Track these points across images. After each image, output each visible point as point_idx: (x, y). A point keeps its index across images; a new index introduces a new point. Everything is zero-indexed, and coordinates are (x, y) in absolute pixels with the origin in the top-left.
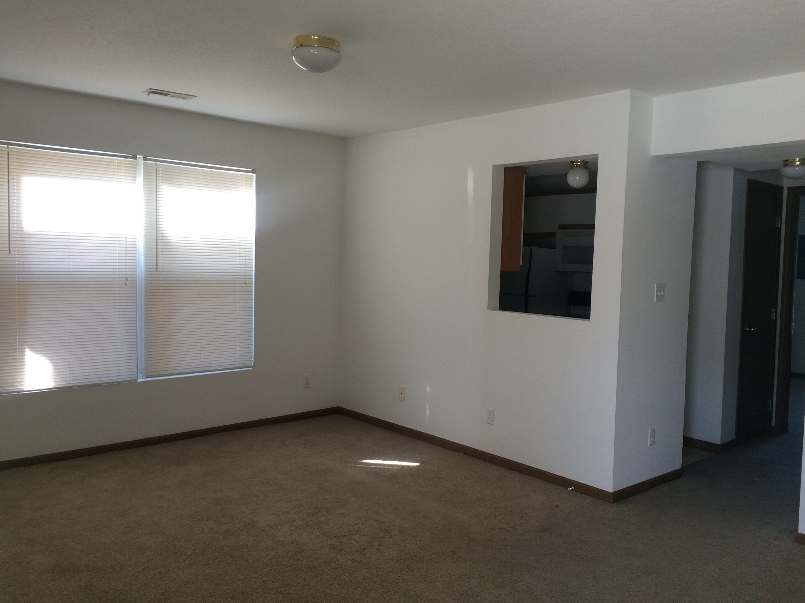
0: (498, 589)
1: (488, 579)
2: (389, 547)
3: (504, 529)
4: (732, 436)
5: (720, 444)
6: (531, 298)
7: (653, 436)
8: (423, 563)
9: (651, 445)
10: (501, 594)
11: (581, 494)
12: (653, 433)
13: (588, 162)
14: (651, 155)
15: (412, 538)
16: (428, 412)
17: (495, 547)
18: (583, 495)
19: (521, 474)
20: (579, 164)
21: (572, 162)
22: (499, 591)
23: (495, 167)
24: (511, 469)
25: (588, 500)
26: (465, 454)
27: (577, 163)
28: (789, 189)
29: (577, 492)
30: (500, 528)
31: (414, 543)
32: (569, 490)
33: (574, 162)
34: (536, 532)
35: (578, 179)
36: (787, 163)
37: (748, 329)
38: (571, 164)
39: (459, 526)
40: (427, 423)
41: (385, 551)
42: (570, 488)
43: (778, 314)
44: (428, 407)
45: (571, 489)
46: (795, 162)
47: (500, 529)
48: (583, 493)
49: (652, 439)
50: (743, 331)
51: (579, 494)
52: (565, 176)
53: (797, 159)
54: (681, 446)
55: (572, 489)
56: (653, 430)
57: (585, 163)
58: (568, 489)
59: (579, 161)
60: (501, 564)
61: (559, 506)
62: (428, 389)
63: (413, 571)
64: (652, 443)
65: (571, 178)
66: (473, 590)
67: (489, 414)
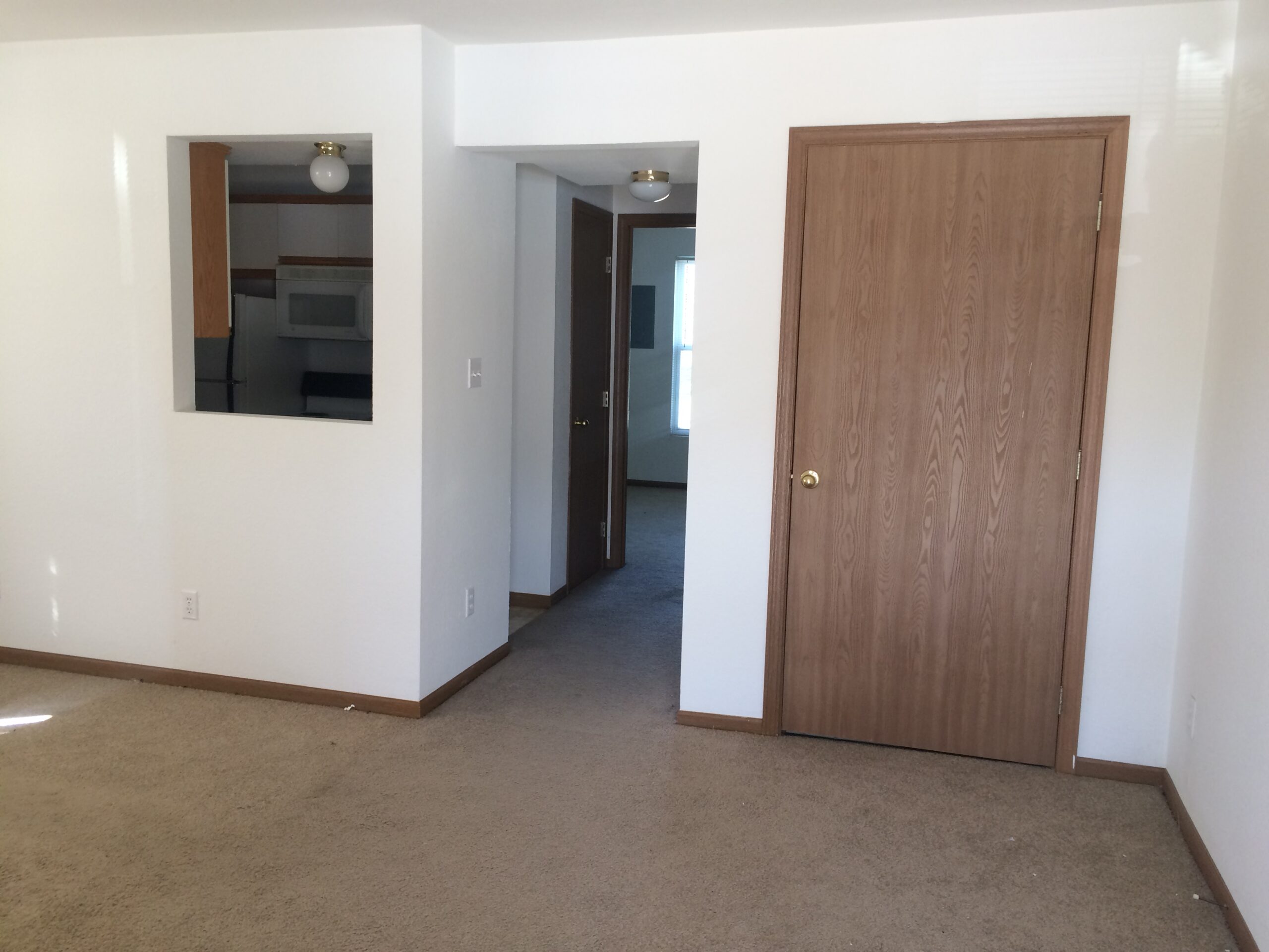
0: (262, 924)
1: (238, 910)
2: (20, 901)
3: (249, 807)
4: (562, 581)
5: (549, 595)
6: (237, 385)
7: (471, 601)
8: (102, 914)
9: (469, 615)
10: (270, 933)
11: (368, 713)
12: (471, 596)
13: (345, 148)
14: (455, 146)
15: (66, 870)
16: (55, 613)
17: (238, 846)
18: (371, 715)
19: (257, 698)
20: (330, 148)
21: (318, 145)
22: (264, 927)
23: (173, 141)
24: (237, 694)
25: (382, 721)
26: (142, 680)
27: (326, 148)
28: (619, 216)
29: (361, 712)
30: (241, 808)
31: (73, 880)
32: (347, 710)
33: (321, 145)
34: (307, 798)
35: (330, 176)
36: (636, 177)
37: (578, 423)
38: (317, 148)
39: (160, 823)
40: (55, 635)
41: (12, 912)
42: (347, 707)
43: (609, 400)
44: (55, 603)
45: (349, 708)
46: (647, 175)
47: (241, 810)
48: (370, 712)
49: (471, 606)
50: (573, 427)
51: (365, 714)
52: (305, 169)
53: (650, 172)
54: (507, 608)
55: (352, 707)
56: (472, 592)
57: (341, 149)
58: (345, 709)
59: (331, 143)
60: (256, 874)
61: (335, 742)
62: (53, 570)
63: (83, 937)
64: (471, 611)
65: (317, 173)
66: (215, 940)
67: (188, 601)
